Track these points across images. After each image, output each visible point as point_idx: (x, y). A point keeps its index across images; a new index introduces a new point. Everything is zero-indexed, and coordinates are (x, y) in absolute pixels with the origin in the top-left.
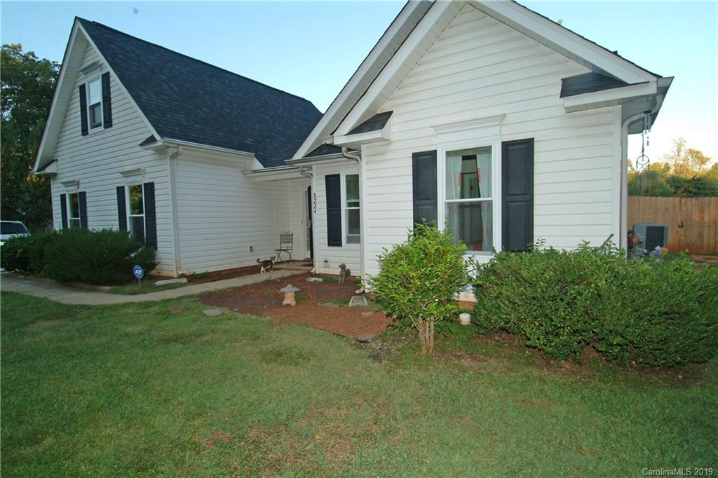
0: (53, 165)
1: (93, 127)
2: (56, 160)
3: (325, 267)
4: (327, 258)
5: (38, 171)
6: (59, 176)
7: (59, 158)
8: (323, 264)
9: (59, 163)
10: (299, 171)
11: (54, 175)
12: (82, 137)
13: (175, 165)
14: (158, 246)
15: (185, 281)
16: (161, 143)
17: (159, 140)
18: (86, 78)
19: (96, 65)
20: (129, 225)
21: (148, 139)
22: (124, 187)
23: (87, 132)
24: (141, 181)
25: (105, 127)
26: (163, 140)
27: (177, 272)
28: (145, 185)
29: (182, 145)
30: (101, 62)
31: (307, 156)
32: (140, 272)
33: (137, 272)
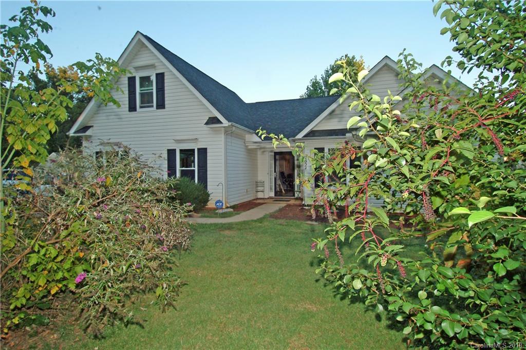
0: (90, 130)
1: (141, 107)
2: (92, 126)
9: (94, 128)
11: (90, 137)
12: (128, 112)
13: (226, 138)
14: (208, 188)
15: (232, 210)
16: (227, 125)
17: (226, 123)
18: (137, 72)
19: (152, 66)
20: (178, 174)
21: (208, 120)
22: (175, 149)
23: (135, 110)
24: (195, 147)
25: (157, 108)
26: (230, 124)
27: (226, 205)
28: (199, 149)
29: (235, 126)
30: (156, 64)
31: (304, 136)
32: (221, 204)
33: (218, 204)
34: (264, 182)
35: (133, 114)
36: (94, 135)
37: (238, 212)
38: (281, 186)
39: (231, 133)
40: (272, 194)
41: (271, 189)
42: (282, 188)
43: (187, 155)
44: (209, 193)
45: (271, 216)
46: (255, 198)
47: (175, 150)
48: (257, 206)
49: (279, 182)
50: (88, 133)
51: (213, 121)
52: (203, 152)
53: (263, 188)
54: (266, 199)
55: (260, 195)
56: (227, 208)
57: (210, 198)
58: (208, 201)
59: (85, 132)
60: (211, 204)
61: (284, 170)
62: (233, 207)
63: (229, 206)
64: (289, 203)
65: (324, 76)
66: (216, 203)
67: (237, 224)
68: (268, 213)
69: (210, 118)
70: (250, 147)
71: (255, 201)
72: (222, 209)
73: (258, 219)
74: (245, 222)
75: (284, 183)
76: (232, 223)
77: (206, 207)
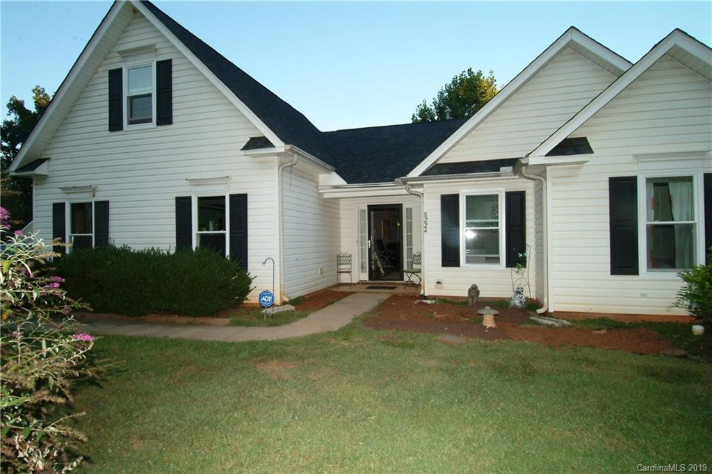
0: (45, 165)
1: (131, 123)
2: (49, 159)
3: (437, 288)
4: (439, 279)
5: (17, 171)
6: (49, 180)
7: (52, 157)
8: (434, 285)
9: (52, 163)
10: (406, 188)
11: (43, 178)
12: (108, 132)
13: (282, 175)
14: (249, 268)
15: (292, 308)
16: (282, 150)
17: (279, 145)
18: (125, 62)
19: (150, 49)
20: (195, 243)
21: (248, 143)
22: (191, 197)
23: (121, 129)
24: (226, 191)
25: (159, 123)
26: (289, 147)
27: (281, 298)
28: (232, 196)
29: (298, 153)
30: (158, 46)
31: (423, 174)
32: (270, 298)
33: (264, 299)
34: (350, 256)
35: (117, 135)
36: (50, 174)
37: (304, 314)
38: (379, 262)
39: (291, 166)
40: (365, 277)
41: (363, 267)
42: (380, 265)
43: (211, 207)
44: (251, 276)
45: (366, 320)
46: (335, 283)
47: (189, 198)
48: (339, 299)
49: (375, 256)
50: (41, 170)
51: (258, 143)
52: (240, 202)
53: (349, 266)
54: (354, 284)
55: (345, 278)
56: (284, 303)
57: (252, 286)
58: (248, 291)
59: (34, 169)
60: (253, 298)
61: (382, 237)
62: (295, 302)
63: (287, 300)
64: (394, 291)
65: (437, 100)
66: (261, 296)
67: (297, 342)
68: (359, 314)
69: (252, 139)
70: (326, 196)
71: (336, 289)
72: (273, 305)
73: (341, 329)
74: (314, 339)
75: (382, 257)
76: (286, 340)
77: (245, 302)
